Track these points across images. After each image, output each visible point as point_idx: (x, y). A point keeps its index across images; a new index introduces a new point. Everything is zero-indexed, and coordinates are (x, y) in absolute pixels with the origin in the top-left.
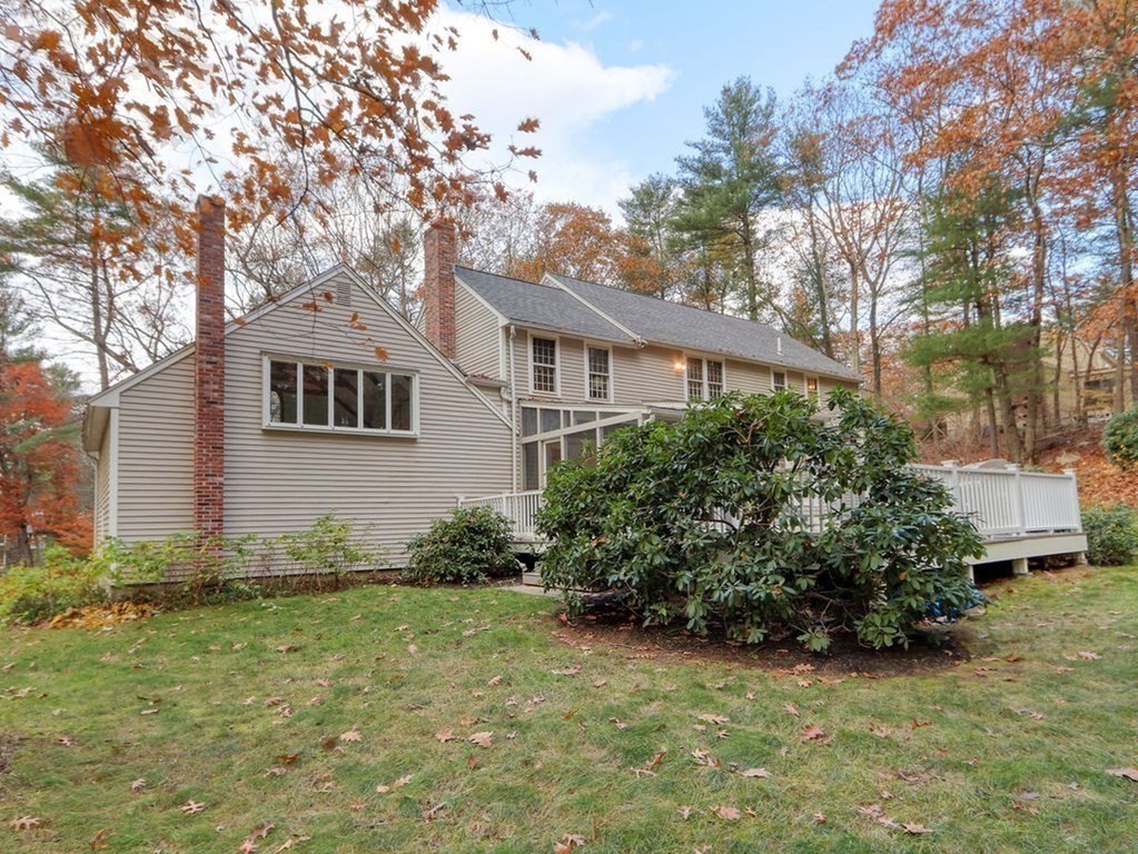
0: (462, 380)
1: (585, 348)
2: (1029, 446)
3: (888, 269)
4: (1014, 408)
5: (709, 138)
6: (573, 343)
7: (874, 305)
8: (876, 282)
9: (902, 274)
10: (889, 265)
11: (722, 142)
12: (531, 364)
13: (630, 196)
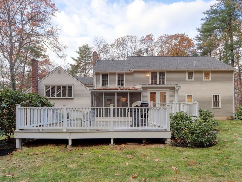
0: (83, 85)
1: (116, 74)
6: (113, 74)
12: (101, 80)
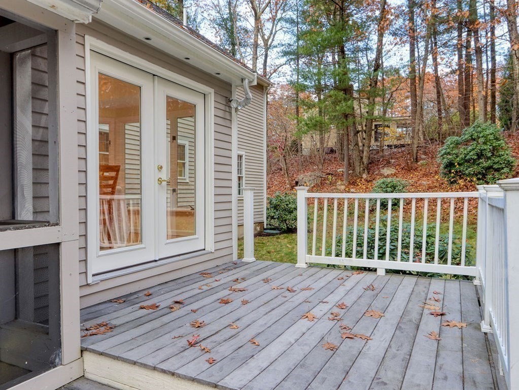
2: (365, 160)
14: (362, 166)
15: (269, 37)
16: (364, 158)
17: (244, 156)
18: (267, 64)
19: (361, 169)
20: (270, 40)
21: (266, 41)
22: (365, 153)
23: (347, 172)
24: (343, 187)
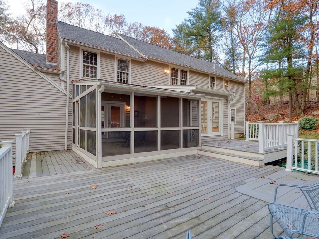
0: (32, 69)
1: (115, 59)
2: (302, 108)
3: (255, 51)
4: (298, 95)
5: (199, 7)
6: (109, 56)
7: (250, 62)
8: (251, 55)
9: (260, 52)
10: (256, 50)
11: (203, 8)
12: (81, 64)
13: (176, 28)
14: (300, 110)
15: (252, 54)
16: (302, 106)
17: (235, 110)
18: (251, 65)
19: (300, 112)
20: (252, 55)
21: (250, 56)
22: (302, 104)
23: (291, 114)
24: (288, 120)
